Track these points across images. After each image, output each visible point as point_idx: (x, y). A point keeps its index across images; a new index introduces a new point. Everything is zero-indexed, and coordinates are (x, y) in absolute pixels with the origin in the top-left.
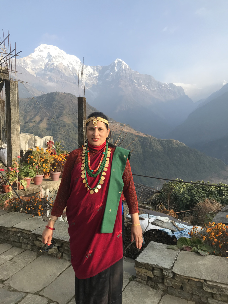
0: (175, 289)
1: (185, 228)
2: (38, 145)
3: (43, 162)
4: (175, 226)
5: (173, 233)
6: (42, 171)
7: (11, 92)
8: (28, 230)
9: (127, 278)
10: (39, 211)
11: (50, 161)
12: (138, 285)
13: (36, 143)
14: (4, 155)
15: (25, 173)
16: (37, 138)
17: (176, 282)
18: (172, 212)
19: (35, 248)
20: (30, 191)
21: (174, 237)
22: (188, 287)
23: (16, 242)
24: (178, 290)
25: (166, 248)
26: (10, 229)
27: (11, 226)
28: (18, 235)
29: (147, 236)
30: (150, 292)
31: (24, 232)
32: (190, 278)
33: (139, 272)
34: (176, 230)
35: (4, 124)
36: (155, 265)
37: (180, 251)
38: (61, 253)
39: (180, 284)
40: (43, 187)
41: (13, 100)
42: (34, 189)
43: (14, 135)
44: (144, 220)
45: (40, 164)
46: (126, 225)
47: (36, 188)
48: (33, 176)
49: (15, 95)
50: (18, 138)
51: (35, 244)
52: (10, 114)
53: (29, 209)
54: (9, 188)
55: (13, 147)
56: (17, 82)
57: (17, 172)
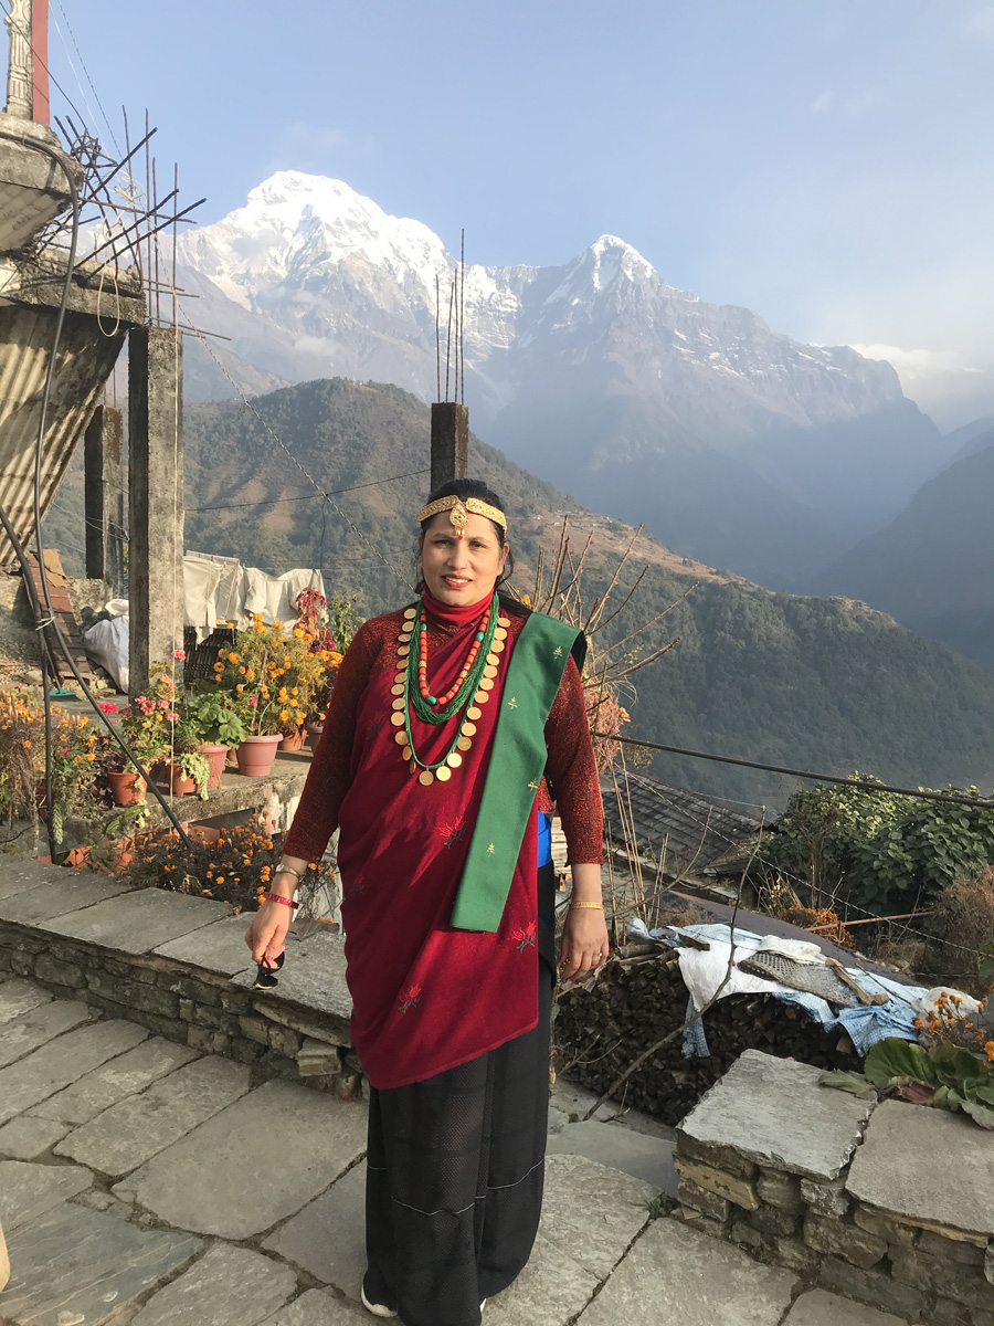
0: (855, 1266)
1: (890, 996)
2: (257, 606)
3: (281, 681)
4: (844, 983)
5: (837, 1016)
6: (277, 717)
7: (151, 375)
8: (215, 969)
9: (640, 1205)
10: (262, 889)
11: (307, 679)
12: (687, 1239)
13: (252, 598)
14: (115, 642)
15: (202, 722)
16: (255, 574)
17: (861, 1240)
18: (828, 919)
19: (242, 1049)
20: (221, 803)
21: (840, 1031)
22: (913, 1264)
23: (163, 1016)
24: (868, 1273)
25: (813, 1084)
26: (141, 962)
27: (145, 949)
28: (175, 988)
29: (717, 1020)
30: (739, 1274)
31: (197, 979)
32: (926, 1227)
33: (694, 1183)
34: (848, 1003)
35: (116, 510)
36: (767, 1158)
37: (880, 1100)
38: (351, 1079)
39: (878, 1250)
40: (276, 786)
41: (158, 412)
42: (238, 794)
43: (160, 563)
44: (708, 950)
45: (265, 688)
46: (627, 968)
47: (245, 792)
48: (235, 741)
49: (168, 388)
50: (175, 573)
51: (245, 1029)
52: (145, 471)
53: (221, 880)
54: (135, 785)
55: (156, 610)
56: (175, 333)
57: (171, 720)
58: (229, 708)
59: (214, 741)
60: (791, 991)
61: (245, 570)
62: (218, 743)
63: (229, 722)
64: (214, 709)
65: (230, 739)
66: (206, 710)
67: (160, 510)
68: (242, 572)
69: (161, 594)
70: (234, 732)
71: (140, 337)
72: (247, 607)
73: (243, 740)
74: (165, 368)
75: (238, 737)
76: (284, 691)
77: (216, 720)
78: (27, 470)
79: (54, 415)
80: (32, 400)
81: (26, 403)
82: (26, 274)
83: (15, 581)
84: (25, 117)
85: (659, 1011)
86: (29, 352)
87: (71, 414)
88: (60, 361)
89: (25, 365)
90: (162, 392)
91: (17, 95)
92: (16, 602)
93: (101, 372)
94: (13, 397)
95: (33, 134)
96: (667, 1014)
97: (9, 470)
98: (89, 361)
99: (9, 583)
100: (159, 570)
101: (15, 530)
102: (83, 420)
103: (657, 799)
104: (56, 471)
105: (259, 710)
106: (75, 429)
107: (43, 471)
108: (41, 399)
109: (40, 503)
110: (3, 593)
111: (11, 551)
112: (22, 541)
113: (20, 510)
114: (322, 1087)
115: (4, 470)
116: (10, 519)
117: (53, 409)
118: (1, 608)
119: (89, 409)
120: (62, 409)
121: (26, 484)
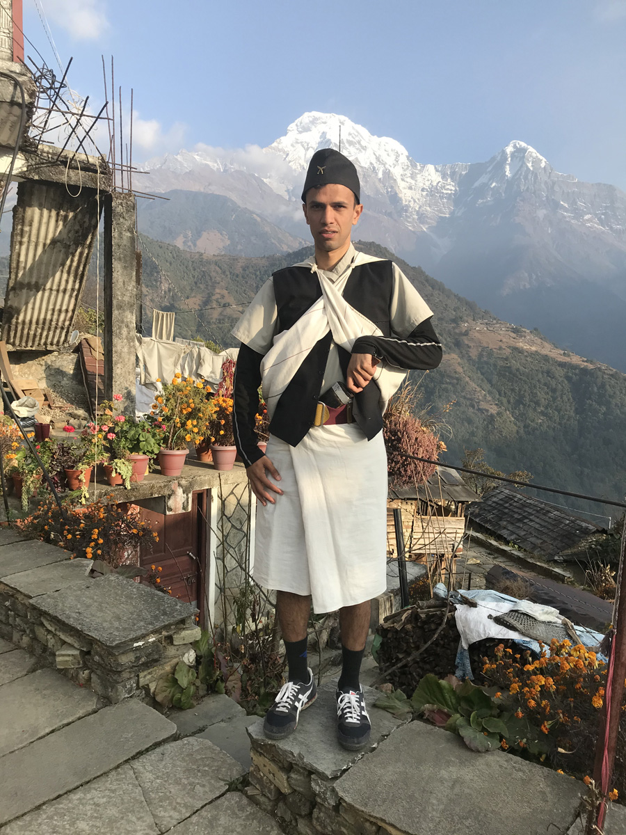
4: (570, 636)
6: (184, 438)
7: (114, 223)
8: (25, 592)
9: (226, 781)
13: (202, 366)
17: (345, 826)
19: (36, 646)
20: (141, 492)
23: (1, 621)
28: (7, 603)
31: (17, 599)
33: (259, 769)
36: (294, 756)
37: (412, 721)
38: (87, 672)
40: (181, 482)
41: (119, 246)
42: (153, 487)
43: (120, 341)
44: (476, 607)
45: (178, 420)
46: (423, 616)
47: (158, 486)
48: (152, 452)
49: (125, 230)
50: (130, 347)
51: (37, 634)
52: (111, 283)
53: (70, 536)
54: (79, 478)
55: (118, 370)
56: (131, 196)
57: (111, 438)
58: (148, 432)
59: (138, 452)
60: (528, 639)
61: (199, 349)
62: (141, 453)
63: (146, 441)
64: (137, 431)
65: (148, 451)
66: (133, 432)
67: (120, 307)
68: (197, 349)
69: (121, 360)
70: (149, 447)
72: (199, 372)
73: (157, 452)
74: (123, 218)
75: (152, 450)
76: (189, 422)
77: (138, 439)
78: (59, 286)
79: (69, 252)
80: (54, 242)
81: (50, 244)
82: (30, 160)
83: (74, 357)
84: (9, 60)
85: (443, 646)
86: (45, 212)
87: (79, 250)
88: (66, 217)
89: (45, 220)
90: (121, 233)
91: (4, 46)
92: (74, 369)
93: (93, 222)
94: (41, 240)
95: (12, 70)
96: (448, 649)
97: (48, 286)
98: (84, 216)
99: (70, 357)
100: (119, 345)
101: (60, 324)
102: (88, 254)
103: (527, 509)
104: (77, 286)
105: (174, 434)
106: (83, 260)
107: (70, 287)
108: (59, 241)
109: (71, 307)
110: (67, 363)
111: (60, 337)
112: (65, 331)
113: (60, 311)
114: (70, 676)
115: (45, 286)
116: (55, 317)
117: (67, 247)
118: (65, 372)
119: (90, 246)
120: (73, 247)
121: (61, 295)
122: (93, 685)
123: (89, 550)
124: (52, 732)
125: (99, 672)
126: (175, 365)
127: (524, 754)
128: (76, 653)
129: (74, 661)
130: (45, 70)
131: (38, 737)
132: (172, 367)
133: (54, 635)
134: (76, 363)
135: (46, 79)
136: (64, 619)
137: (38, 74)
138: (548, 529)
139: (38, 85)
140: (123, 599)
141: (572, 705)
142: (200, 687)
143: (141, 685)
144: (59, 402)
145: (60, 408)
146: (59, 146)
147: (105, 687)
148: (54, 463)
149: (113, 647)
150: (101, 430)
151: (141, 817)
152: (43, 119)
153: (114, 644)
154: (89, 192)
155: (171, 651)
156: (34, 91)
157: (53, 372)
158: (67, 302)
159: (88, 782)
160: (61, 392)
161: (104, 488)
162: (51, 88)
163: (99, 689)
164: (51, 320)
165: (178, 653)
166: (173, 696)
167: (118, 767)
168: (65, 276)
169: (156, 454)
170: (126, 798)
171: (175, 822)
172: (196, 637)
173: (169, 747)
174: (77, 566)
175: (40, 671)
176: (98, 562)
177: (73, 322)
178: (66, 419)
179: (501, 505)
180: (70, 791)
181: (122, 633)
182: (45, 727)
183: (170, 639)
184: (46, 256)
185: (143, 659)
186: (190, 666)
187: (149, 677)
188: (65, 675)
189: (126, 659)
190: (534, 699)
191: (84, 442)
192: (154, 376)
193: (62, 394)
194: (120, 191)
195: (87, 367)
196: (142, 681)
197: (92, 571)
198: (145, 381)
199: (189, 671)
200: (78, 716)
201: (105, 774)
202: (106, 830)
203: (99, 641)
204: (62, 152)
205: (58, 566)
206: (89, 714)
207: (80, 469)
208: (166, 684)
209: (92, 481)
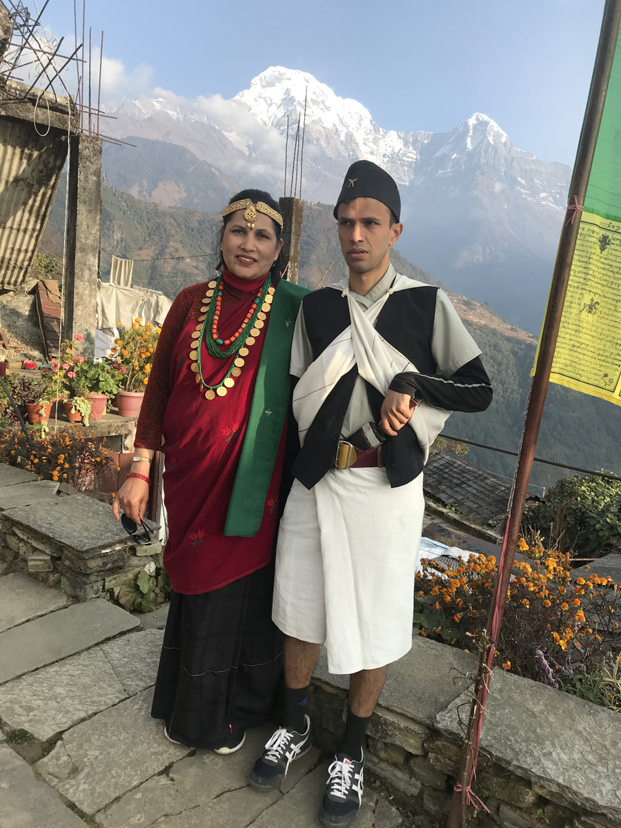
7: (80, 165)
10: (57, 468)
19: (7, 554)
20: (98, 430)
32: (318, 684)
41: (84, 189)
42: (110, 426)
43: (82, 283)
45: (137, 363)
47: (116, 424)
48: (111, 393)
49: (91, 174)
50: (91, 290)
51: (8, 542)
52: (75, 225)
53: (36, 461)
54: (40, 412)
55: (78, 312)
56: (98, 140)
57: (71, 376)
58: (108, 372)
59: (97, 392)
61: (157, 297)
62: (100, 393)
63: (106, 381)
64: (97, 371)
65: (107, 391)
66: (92, 372)
67: (83, 250)
68: (155, 298)
69: (82, 302)
70: (108, 387)
71: (76, 140)
72: (156, 320)
73: (115, 392)
74: (90, 161)
75: (111, 390)
77: (98, 379)
78: (20, 225)
79: (31, 192)
80: (17, 180)
81: (13, 182)
83: (30, 298)
86: (10, 149)
87: (42, 191)
88: (30, 156)
89: (9, 156)
90: (87, 176)
92: (30, 311)
93: (58, 163)
94: (4, 177)
97: (9, 224)
98: (49, 156)
99: (26, 299)
100: (81, 287)
101: (19, 264)
102: (51, 195)
103: (465, 475)
104: (38, 227)
105: (132, 377)
106: (46, 200)
107: (30, 227)
108: (22, 179)
109: (31, 247)
110: (23, 305)
111: (18, 277)
112: (23, 271)
113: (19, 250)
114: (41, 579)
115: (5, 224)
116: (14, 256)
117: (30, 186)
118: (20, 313)
119: (53, 187)
120: (36, 186)
121: (21, 234)
122: (62, 586)
123: (55, 473)
124: (28, 621)
125: (68, 575)
126: (133, 312)
127: (439, 638)
128: (48, 558)
129: (46, 565)
130: (20, 8)
131: (15, 624)
132: (130, 314)
133: (26, 543)
134: (32, 305)
135: (21, 16)
136: (36, 528)
137: (14, 11)
138: (484, 494)
139: (12, 21)
140: (90, 515)
141: (481, 601)
142: (159, 595)
143: (106, 588)
144: (14, 342)
145: (15, 348)
146: (28, 83)
147: (74, 588)
148: (15, 397)
149: (83, 552)
150: (61, 369)
151: (112, 685)
152: (14, 55)
153: (84, 549)
154: (58, 132)
155: (134, 561)
156: (9, 28)
157: (8, 312)
158: (27, 242)
159: (63, 659)
160: (16, 332)
161: (64, 424)
162: (24, 25)
163: (69, 590)
164: (10, 259)
165: (140, 563)
166: (134, 601)
167: (89, 648)
168: (26, 215)
169: (114, 395)
170: (97, 671)
171: (141, 689)
172: (156, 550)
173: (134, 636)
174: (44, 487)
175: (12, 574)
176: (64, 483)
177: (32, 263)
178: (21, 359)
179: (442, 470)
180: (47, 665)
181: (90, 541)
182: (21, 617)
183: (133, 551)
184: (8, 192)
185: (109, 565)
186: (151, 576)
187: (114, 581)
188: (36, 579)
189: (94, 564)
190: (450, 596)
191: (45, 379)
192: (112, 323)
193: (17, 335)
194: (87, 133)
195: (43, 309)
196: (108, 586)
197: (59, 492)
198: (102, 326)
199: (149, 580)
200: (50, 610)
201: (78, 653)
202: (81, 694)
203: (70, 547)
204: (31, 89)
205: (27, 486)
206: (60, 609)
207: (40, 404)
208: (128, 590)
209: (52, 417)
